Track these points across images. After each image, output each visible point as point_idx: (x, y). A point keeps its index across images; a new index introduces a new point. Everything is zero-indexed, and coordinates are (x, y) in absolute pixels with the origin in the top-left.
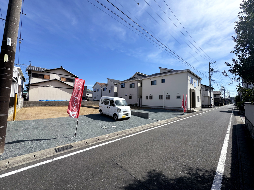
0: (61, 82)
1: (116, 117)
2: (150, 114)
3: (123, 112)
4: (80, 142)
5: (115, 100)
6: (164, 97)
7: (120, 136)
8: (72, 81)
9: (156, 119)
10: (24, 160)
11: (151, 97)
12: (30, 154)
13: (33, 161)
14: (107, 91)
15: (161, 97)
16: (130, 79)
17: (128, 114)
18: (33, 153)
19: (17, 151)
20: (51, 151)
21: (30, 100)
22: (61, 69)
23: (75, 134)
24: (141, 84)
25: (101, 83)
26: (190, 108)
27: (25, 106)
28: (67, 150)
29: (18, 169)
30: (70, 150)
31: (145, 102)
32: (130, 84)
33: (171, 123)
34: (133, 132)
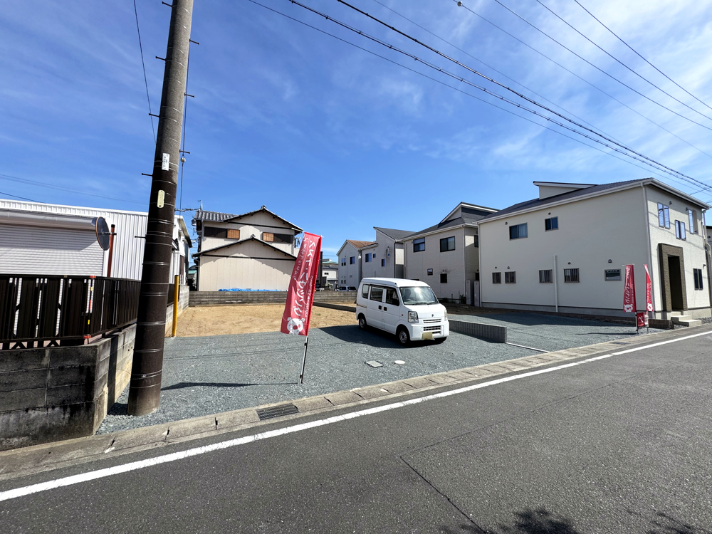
0: (265, 244)
1: (403, 337)
2: (509, 330)
3: (426, 321)
4: (315, 399)
5: (400, 288)
6: (558, 276)
7: (418, 391)
8: (287, 239)
9: (530, 346)
10: (197, 430)
11: (511, 277)
12: (208, 416)
13: (214, 433)
14: (375, 263)
15: (546, 276)
16: (441, 225)
17: (439, 327)
18: (213, 415)
19: (183, 408)
20: (249, 413)
21: (201, 289)
22: (263, 211)
23: (301, 376)
24: (476, 238)
25: (360, 242)
26: (664, 310)
27: (192, 303)
28: (284, 417)
29: (186, 449)
30: (291, 418)
31: (490, 292)
32: (441, 240)
33: (590, 360)
34: (459, 382)
